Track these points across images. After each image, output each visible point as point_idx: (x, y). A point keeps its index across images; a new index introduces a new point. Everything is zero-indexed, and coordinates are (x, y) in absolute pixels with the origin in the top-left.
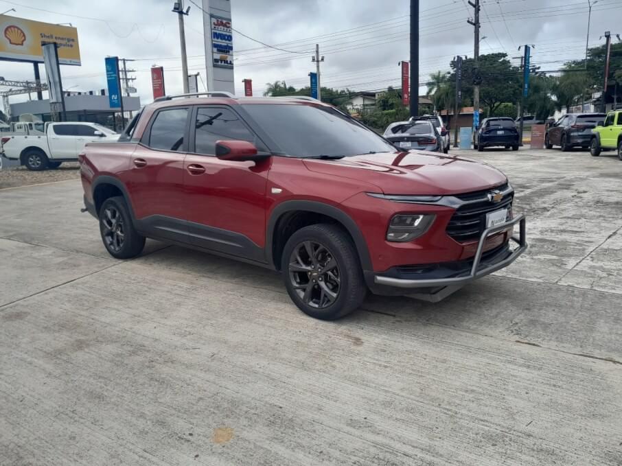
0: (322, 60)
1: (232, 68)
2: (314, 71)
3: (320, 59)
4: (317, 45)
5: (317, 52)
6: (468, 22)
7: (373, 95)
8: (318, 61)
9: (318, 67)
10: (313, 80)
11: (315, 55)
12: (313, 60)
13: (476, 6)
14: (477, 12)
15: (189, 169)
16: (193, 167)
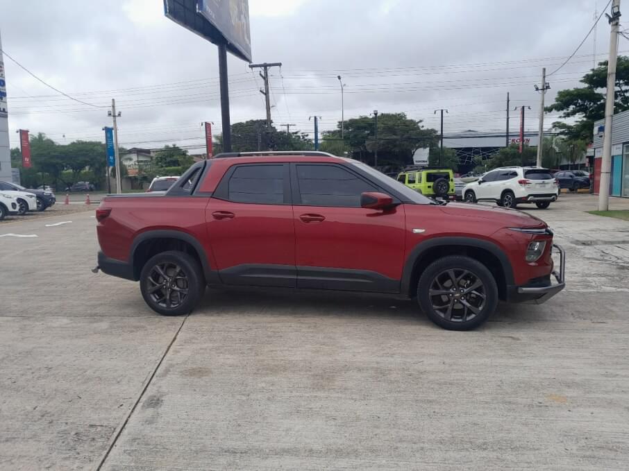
0: (119, 115)
1: (6, 117)
2: (111, 125)
3: (117, 114)
4: (113, 100)
5: (113, 107)
6: (261, 91)
7: (148, 151)
8: (114, 116)
9: (115, 121)
10: (109, 135)
11: (111, 109)
12: (110, 115)
13: (265, 78)
14: (266, 83)
15: (302, 219)
16: (308, 217)
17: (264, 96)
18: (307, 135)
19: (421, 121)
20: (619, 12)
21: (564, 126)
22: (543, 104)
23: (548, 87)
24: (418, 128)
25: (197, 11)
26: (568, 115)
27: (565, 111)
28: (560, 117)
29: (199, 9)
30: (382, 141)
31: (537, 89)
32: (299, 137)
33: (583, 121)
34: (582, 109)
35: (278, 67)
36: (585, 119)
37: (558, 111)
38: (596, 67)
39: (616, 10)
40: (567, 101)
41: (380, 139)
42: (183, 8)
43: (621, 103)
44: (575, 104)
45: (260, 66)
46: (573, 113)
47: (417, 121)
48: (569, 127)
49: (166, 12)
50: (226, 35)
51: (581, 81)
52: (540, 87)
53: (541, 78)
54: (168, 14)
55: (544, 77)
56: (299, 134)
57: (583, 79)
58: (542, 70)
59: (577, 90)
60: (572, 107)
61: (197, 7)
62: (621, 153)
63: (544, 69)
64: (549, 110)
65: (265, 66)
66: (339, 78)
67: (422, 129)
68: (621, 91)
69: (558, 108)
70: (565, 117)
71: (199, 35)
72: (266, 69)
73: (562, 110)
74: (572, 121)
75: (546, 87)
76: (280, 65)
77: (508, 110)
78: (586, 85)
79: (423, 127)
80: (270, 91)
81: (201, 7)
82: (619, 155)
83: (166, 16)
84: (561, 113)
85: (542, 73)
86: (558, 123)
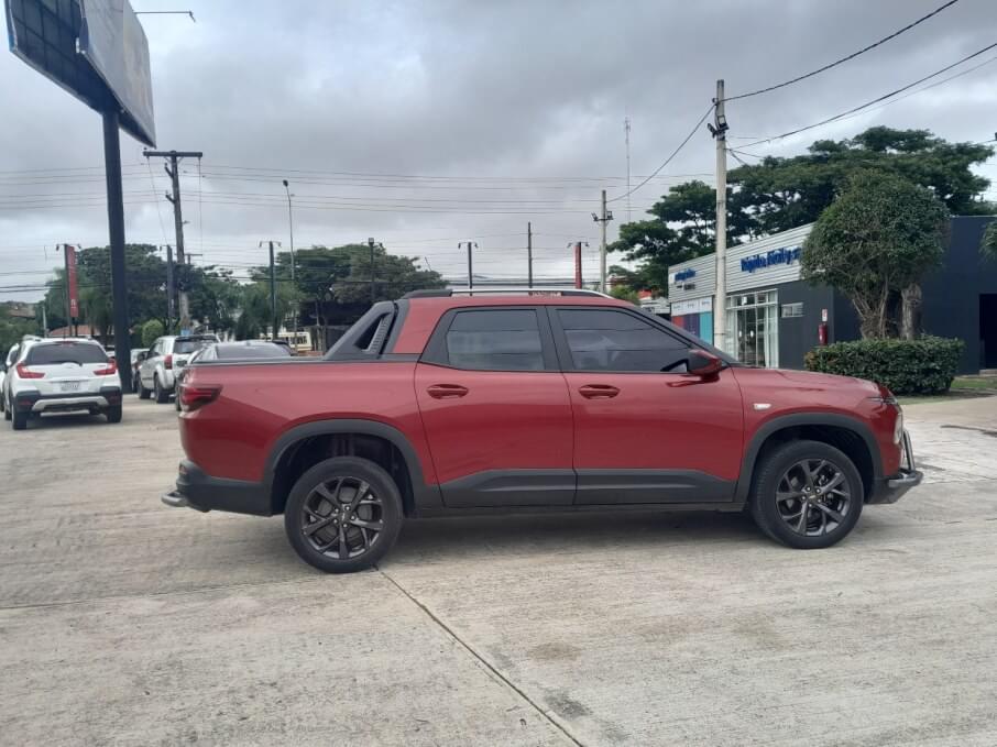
6: (167, 196)
13: (174, 175)
14: (176, 185)
15: (581, 392)
16: (591, 389)
17: (172, 206)
18: (231, 273)
19: (416, 259)
20: (725, 124)
21: (623, 272)
22: (604, 240)
23: (610, 218)
24: (413, 269)
25: (78, 50)
26: (632, 258)
27: (629, 252)
28: (623, 260)
29: (82, 47)
30: (359, 287)
31: (596, 219)
32: (216, 275)
33: (645, 266)
34: (650, 250)
35: (196, 158)
36: (648, 263)
37: (622, 250)
38: (668, 194)
39: (722, 121)
40: (632, 237)
41: (357, 283)
42: (41, 41)
43: (697, 242)
44: (643, 242)
45: (164, 154)
46: (640, 254)
47: (410, 258)
48: (630, 274)
49: (12, 44)
50: (121, 97)
51: (649, 212)
52: (600, 217)
53: (600, 204)
54: (15, 48)
55: (605, 202)
56: (216, 270)
57: (652, 208)
58: (601, 194)
59: (643, 223)
60: (638, 247)
61: (78, 43)
62: (710, 309)
63: (604, 192)
64: (610, 249)
65: (174, 156)
66: (286, 183)
67: (418, 270)
68: (697, 227)
69: (621, 247)
70: (628, 260)
71: (70, 92)
72: (174, 162)
73: (627, 249)
74: (633, 267)
75: (607, 218)
76: (199, 155)
77: (530, 248)
78: (656, 217)
79: (419, 267)
80: (182, 197)
81: (85, 44)
82: (708, 313)
83: (14, 52)
84: (624, 254)
85: (600, 197)
86: (617, 267)
